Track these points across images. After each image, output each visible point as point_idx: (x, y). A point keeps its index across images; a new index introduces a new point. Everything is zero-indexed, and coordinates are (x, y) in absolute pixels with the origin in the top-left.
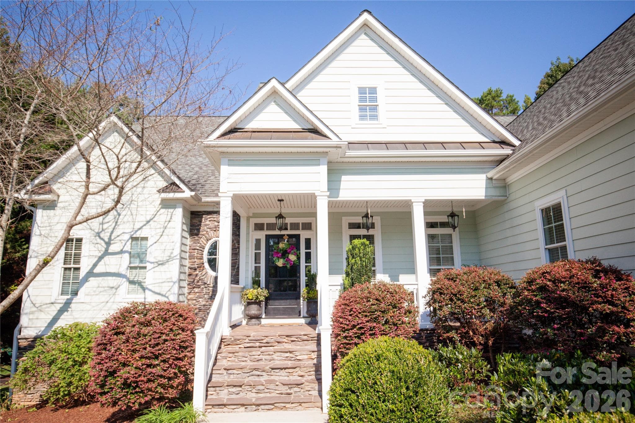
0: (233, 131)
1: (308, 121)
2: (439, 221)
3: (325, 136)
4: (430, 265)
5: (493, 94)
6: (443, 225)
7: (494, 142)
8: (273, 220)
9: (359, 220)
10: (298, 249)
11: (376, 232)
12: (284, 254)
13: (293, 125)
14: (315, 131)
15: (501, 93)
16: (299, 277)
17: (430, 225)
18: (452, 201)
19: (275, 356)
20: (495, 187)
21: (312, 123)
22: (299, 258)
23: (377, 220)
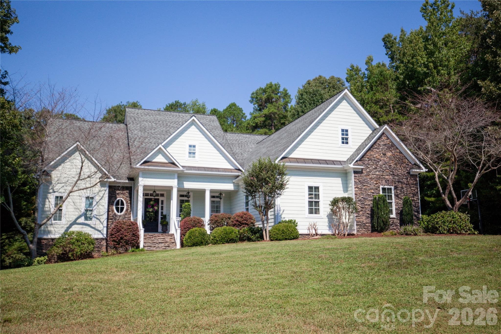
0: (145, 162)
1: (171, 160)
2: (216, 195)
3: (177, 166)
4: (211, 213)
5: (274, 87)
6: (217, 197)
7: (236, 169)
8: (152, 192)
9: (185, 193)
10: (158, 204)
11: (191, 199)
12: (153, 206)
13: (166, 161)
14: (173, 164)
15: (279, 87)
16: (158, 216)
17: (212, 197)
18: (221, 190)
19: (159, 240)
20: (235, 186)
21: (173, 161)
22: (158, 208)
23: (191, 194)
